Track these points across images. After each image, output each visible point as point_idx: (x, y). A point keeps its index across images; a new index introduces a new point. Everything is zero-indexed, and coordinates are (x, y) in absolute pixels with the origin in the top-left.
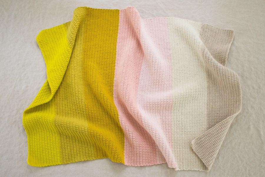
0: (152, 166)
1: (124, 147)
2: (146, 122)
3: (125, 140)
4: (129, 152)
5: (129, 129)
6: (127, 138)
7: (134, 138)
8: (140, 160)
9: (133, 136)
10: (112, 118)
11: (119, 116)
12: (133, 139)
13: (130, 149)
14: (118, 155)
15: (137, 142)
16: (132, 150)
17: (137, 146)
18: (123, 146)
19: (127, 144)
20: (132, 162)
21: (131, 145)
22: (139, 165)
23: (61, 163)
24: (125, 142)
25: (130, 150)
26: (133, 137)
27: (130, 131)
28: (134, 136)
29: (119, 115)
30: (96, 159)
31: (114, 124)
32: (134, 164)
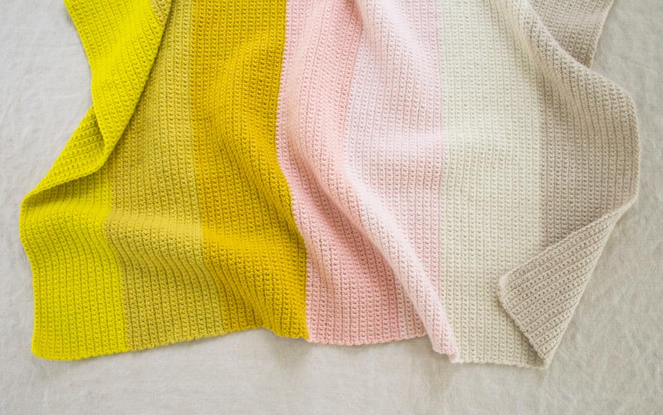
0: (386, 343)
1: (307, 288)
2: (372, 216)
3: (308, 269)
4: (321, 303)
5: (323, 237)
6: (316, 265)
7: (337, 262)
8: (352, 329)
9: (333, 257)
10: (270, 207)
11: (292, 202)
12: (334, 267)
13: (323, 294)
14: (293, 315)
15: (343, 276)
16: (330, 299)
17: (344, 285)
18: (302, 288)
19: (316, 279)
20: (329, 333)
21: (327, 285)
22: (348, 343)
23: (127, 349)
24: (308, 274)
25: (323, 298)
26: (334, 262)
27: (323, 243)
28: (336, 257)
29: (294, 197)
30: (229, 333)
31: (277, 225)
32: (336, 337)
